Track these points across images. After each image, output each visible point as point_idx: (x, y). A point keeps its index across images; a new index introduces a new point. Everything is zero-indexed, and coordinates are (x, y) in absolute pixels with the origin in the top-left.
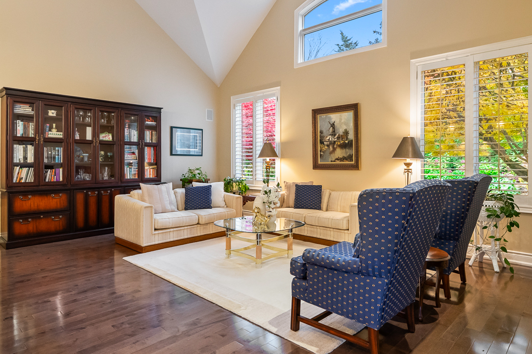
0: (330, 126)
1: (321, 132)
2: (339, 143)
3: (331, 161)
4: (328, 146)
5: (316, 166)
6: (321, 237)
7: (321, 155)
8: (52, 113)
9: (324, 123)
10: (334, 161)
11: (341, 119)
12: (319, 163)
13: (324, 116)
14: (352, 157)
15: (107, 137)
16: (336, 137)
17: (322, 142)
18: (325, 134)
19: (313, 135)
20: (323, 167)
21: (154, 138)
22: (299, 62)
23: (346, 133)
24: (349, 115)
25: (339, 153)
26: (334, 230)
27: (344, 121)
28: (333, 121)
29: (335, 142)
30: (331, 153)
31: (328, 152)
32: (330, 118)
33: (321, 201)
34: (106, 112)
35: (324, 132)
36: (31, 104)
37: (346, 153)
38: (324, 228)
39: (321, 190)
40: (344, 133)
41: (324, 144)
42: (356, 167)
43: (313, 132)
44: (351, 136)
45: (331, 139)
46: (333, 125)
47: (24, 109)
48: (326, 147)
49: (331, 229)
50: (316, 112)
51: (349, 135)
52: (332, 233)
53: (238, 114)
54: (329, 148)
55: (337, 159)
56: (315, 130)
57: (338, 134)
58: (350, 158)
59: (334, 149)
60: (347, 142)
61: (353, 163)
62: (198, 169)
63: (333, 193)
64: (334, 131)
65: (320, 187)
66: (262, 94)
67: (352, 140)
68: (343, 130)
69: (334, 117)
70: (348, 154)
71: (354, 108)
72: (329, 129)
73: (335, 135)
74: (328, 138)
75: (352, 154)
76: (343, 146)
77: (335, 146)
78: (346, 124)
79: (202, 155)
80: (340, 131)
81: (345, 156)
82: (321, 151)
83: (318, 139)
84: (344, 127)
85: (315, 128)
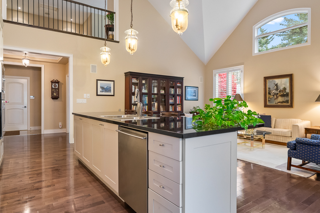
0: (275, 85)
1: (269, 89)
2: (280, 94)
3: (275, 103)
4: (273, 95)
5: (266, 106)
6: (275, 140)
7: (269, 100)
8: (144, 82)
9: (271, 84)
10: (277, 103)
11: (281, 82)
12: (268, 104)
13: (271, 80)
14: (288, 101)
15: (162, 92)
16: (278, 91)
17: (269, 94)
18: (271, 89)
19: (264, 90)
20: (270, 106)
21: (180, 92)
22: (255, 53)
23: (285, 89)
24: (287, 80)
25: (280, 99)
26: (283, 137)
27: (284, 83)
28: (276, 83)
29: (277, 94)
30: (275, 99)
31: (273, 99)
32: (275, 81)
33: (271, 123)
34: (162, 80)
35: (271, 88)
36: (137, 79)
37: (285, 99)
38: (277, 136)
39: (271, 118)
40: (283, 89)
41: (271, 94)
42: (291, 106)
43: (264, 89)
44: (288, 90)
45: (275, 92)
46: (277, 85)
47: (134, 81)
48: (272, 96)
49: (281, 137)
50: (266, 78)
51: (287, 90)
52: (281, 138)
53: (217, 79)
54: (274, 96)
55: (279, 102)
56: (266, 88)
57: (279, 90)
58: (287, 102)
59: (277, 97)
60: (285, 93)
61: (289, 104)
62: (198, 107)
63: (277, 120)
64: (277, 88)
65: (270, 116)
66: (232, 69)
67: (288, 93)
68: (283, 88)
69: (277, 81)
70: (286, 100)
71: (291, 76)
72: (274, 87)
73: (278, 90)
74: (273, 92)
75: (289, 100)
76: (283, 96)
77: (278, 96)
78: (284, 84)
79: (198, 100)
80: (281, 88)
81: (284, 101)
82: (269, 98)
83: (267, 92)
84: (284, 86)
85: (266, 86)
